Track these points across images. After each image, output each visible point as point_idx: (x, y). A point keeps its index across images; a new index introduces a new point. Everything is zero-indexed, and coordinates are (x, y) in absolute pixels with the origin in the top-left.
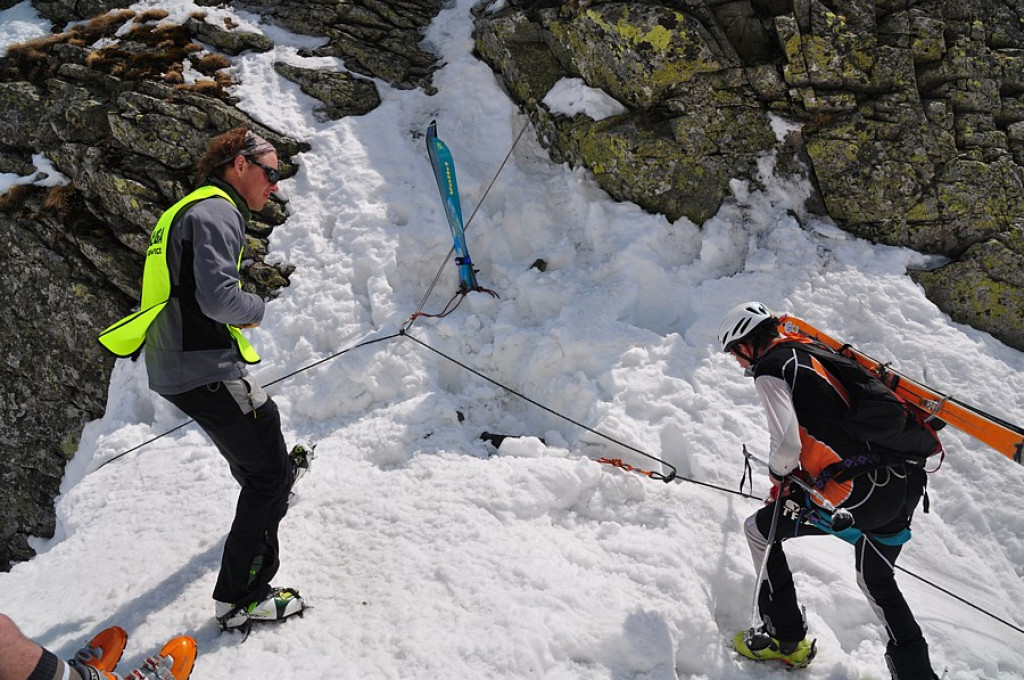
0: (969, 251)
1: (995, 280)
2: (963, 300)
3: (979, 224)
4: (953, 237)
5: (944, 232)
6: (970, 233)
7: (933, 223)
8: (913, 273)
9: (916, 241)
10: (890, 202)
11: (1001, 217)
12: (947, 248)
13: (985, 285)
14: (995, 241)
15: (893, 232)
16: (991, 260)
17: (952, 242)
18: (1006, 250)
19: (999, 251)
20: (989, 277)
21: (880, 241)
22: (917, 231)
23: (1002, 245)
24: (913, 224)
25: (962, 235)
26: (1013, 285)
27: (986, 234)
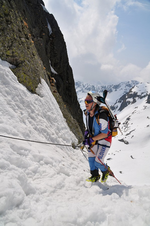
0: (19, 65)
1: (25, 74)
2: (19, 78)
3: (20, 59)
4: (15, 61)
5: (14, 59)
6: (19, 61)
7: (11, 56)
9: (8, 60)
10: (3, 48)
13: (23, 74)
14: (24, 64)
15: (3, 57)
16: (24, 68)
17: (15, 63)
19: (25, 66)
20: (24, 72)
22: (8, 58)
24: (7, 56)
25: (17, 61)
26: (27, 75)
27: (21, 62)
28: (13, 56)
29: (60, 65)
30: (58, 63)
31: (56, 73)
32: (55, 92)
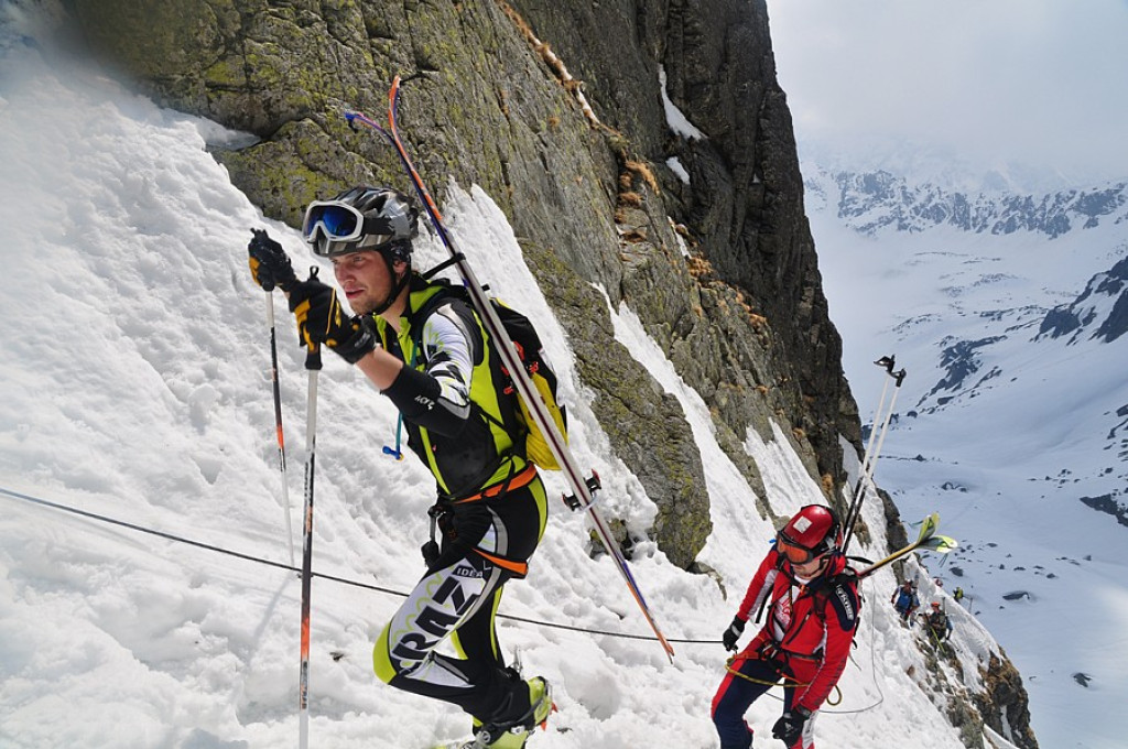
0: (282, 130)
1: (312, 169)
2: (275, 191)
3: (292, 98)
4: (263, 111)
5: (252, 103)
6: (283, 108)
7: (239, 90)
8: (215, 149)
9: (218, 111)
10: (183, 52)
11: (317, 94)
12: (257, 124)
13: (301, 174)
14: (311, 121)
15: (188, 94)
16: (307, 144)
17: (262, 118)
18: (323, 134)
19: (315, 133)
20: (306, 164)
21: (171, 106)
22: (219, 97)
23: (319, 128)
24: (214, 87)
25: (274, 110)
26: (330, 177)
27: (300, 112)
28: (248, 87)
29: (716, 95)
30: (705, 83)
31: (696, 134)
32: (639, 236)
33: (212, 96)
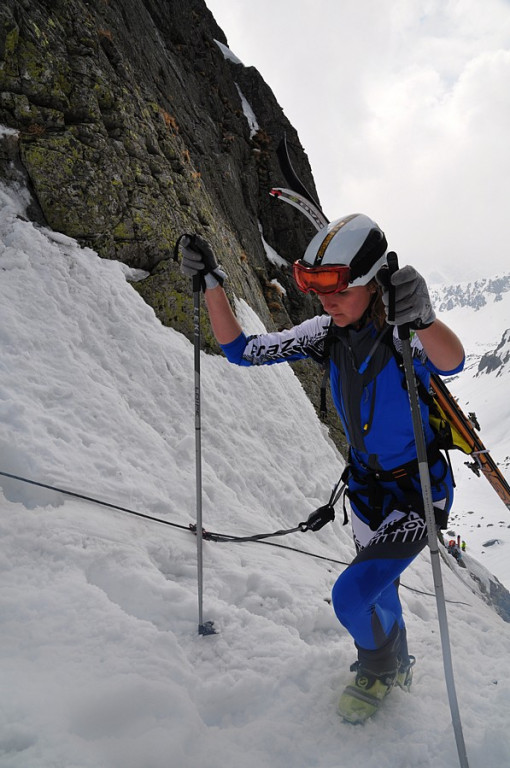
0: (159, 267)
1: (179, 291)
2: (161, 307)
4: (145, 255)
5: (139, 250)
6: (156, 252)
7: (131, 241)
9: (123, 256)
11: (171, 242)
12: (144, 263)
13: (174, 295)
14: (173, 260)
15: (104, 246)
17: (146, 259)
20: (175, 288)
22: (122, 247)
24: (118, 240)
25: (151, 254)
26: (189, 296)
27: (165, 255)
28: (136, 239)
29: (295, 237)
30: (287, 229)
31: (285, 264)
33: (117, 246)
